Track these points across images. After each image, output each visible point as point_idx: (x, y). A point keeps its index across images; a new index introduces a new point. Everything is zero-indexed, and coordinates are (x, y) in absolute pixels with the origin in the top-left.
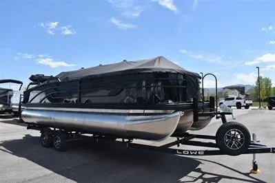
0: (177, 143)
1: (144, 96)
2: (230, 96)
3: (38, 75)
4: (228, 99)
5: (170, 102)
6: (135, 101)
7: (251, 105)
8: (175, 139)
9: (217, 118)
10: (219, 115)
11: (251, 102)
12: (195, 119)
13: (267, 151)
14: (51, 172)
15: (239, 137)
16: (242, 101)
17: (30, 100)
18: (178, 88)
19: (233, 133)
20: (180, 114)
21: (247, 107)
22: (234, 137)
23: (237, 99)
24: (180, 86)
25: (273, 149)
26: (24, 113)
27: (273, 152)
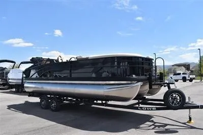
0: (138, 103)
1: (116, 72)
2: (178, 72)
3: (37, 58)
4: (175, 74)
5: (134, 76)
6: (110, 75)
7: (194, 78)
8: (137, 101)
9: (165, 86)
10: (166, 85)
11: (194, 76)
12: (150, 87)
13: (197, 107)
14: (55, 123)
15: (178, 98)
16: (187, 76)
17: (31, 75)
18: (139, 67)
19: (174, 95)
20: (140, 84)
21: (191, 80)
22: (175, 98)
23: (183, 74)
24: (140, 66)
25: (201, 106)
26: (26, 85)
27: (201, 108)
